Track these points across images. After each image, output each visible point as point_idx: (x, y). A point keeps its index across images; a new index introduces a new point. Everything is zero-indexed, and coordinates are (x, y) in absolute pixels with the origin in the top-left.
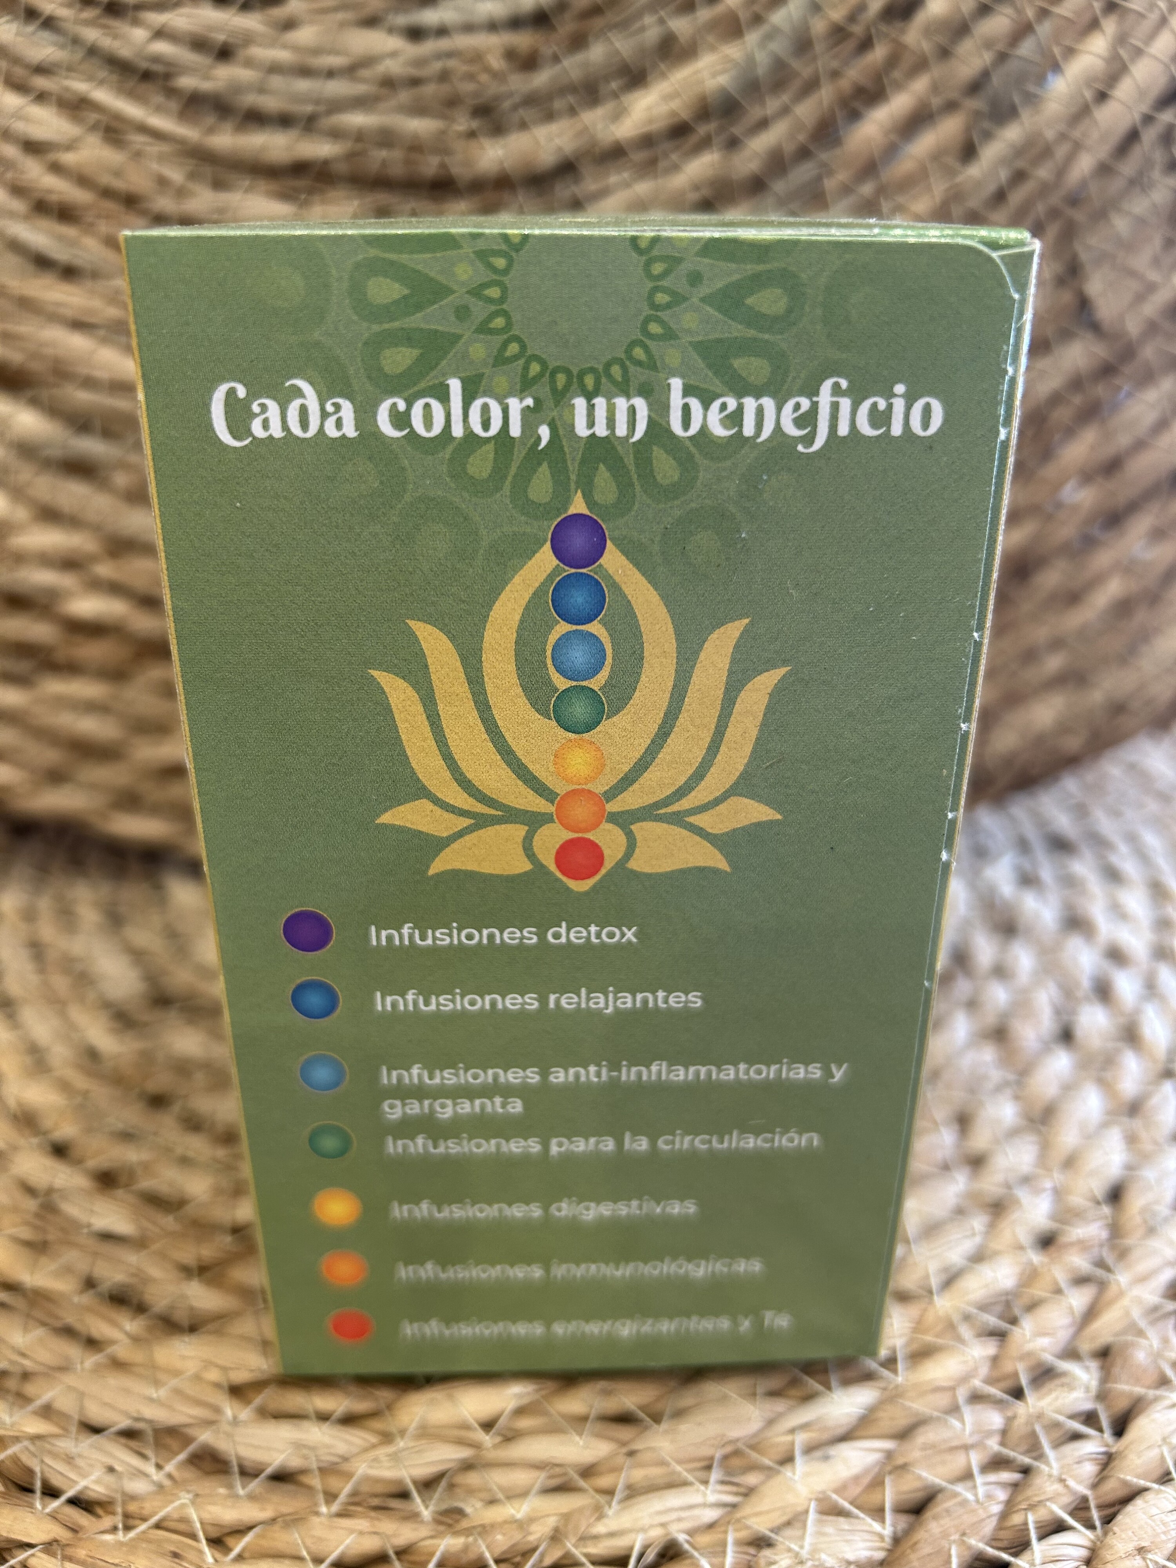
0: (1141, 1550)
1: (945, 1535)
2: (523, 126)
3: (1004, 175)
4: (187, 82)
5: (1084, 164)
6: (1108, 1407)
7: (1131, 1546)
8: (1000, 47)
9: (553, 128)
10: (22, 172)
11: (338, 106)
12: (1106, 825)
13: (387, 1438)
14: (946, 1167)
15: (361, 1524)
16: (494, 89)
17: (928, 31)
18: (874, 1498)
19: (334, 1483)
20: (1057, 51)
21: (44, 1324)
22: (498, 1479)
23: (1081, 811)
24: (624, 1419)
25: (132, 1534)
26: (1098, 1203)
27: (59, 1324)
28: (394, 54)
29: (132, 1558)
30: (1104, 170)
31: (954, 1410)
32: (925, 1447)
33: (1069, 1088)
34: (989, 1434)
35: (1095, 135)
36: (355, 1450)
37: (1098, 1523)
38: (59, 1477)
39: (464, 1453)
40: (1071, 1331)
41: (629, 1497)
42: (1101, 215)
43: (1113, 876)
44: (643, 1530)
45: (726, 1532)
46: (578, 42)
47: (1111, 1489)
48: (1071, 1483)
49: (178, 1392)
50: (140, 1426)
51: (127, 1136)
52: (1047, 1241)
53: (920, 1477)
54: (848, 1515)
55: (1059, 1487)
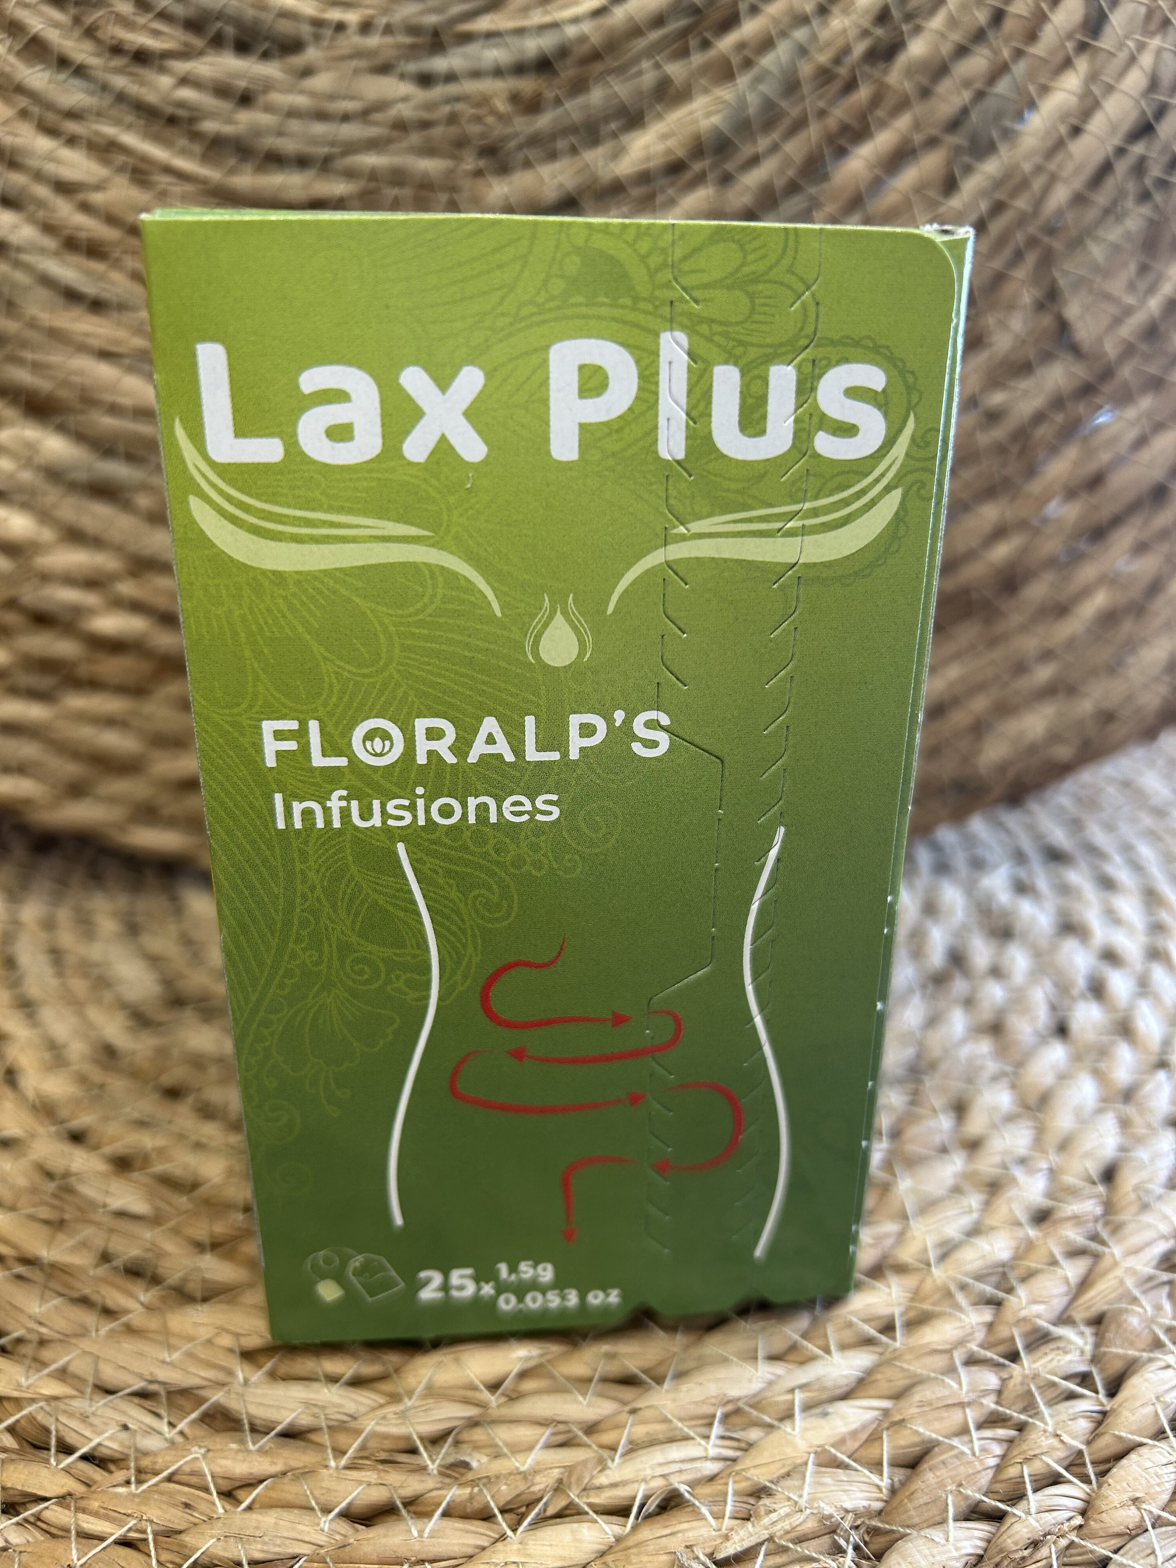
0: (1135, 1501)
1: (942, 1485)
2: (528, 164)
3: (984, 206)
4: (210, 126)
5: (1060, 195)
6: (1102, 1371)
7: (1125, 1497)
8: (978, 85)
9: (557, 166)
10: (54, 211)
11: (352, 147)
12: (1099, 837)
13: (395, 1398)
14: (944, 1150)
15: (370, 1476)
16: (499, 130)
17: (909, 72)
18: (872, 1452)
19: (342, 1439)
20: (1032, 89)
21: (61, 1295)
22: (503, 1435)
23: (1076, 825)
24: (628, 1381)
25: (144, 1487)
26: (1094, 1183)
27: (76, 1295)
28: (405, 99)
29: (144, 1509)
30: (1079, 200)
31: (951, 1370)
32: (921, 1404)
33: (1063, 1077)
34: (985, 1393)
35: (1070, 167)
36: (363, 1409)
37: (1093, 1477)
38: (73, 1435)
39: (471, 1412)
40: (1065, 1300)
41: (631, 1451)
42: (1077, 243)
43: (1107, 884)
44: (644, 1480)
45: (727, 1484)
46: (579, 87)
47: (1106, 1444)
48: (1066, 1438)
49: (190, 1355)
50: (154, 1387)
51: (142, 1124)
52: (1042, 1217)
53: (917, 1432)
54: (847, 1467)
55: (1054, 1442)
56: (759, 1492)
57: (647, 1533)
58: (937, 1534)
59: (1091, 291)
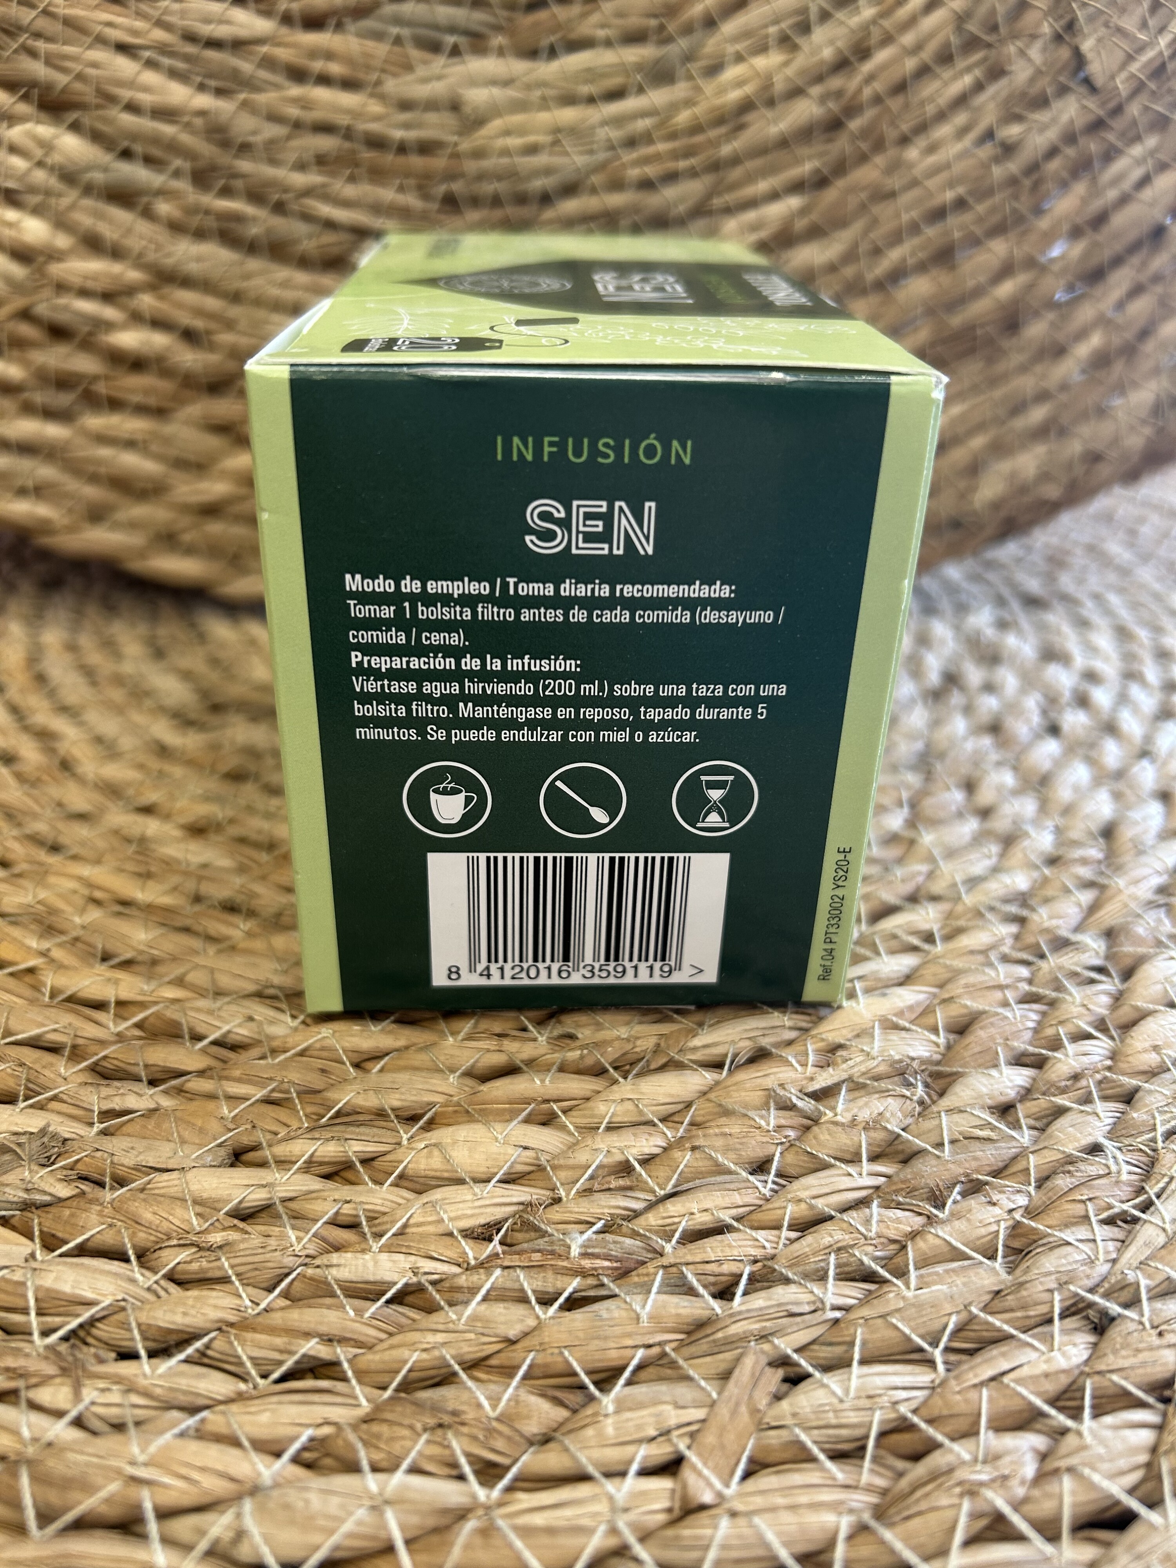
0: (1156, 1048)
1: (992, 1039)
6: (1116, 963)
7: (1147, 1045)
12: (1072, 588)
14: (959, 814)
15: (488, 1045)
18: (928, 1020)
21: (164, 925)
23: (1049, 578)
25: (281, 1059)
26: (1096, 838)
27: (176, 925)
29: (284, 1073)
31: (990, 964)
32: (967, 986)
33: (1059, 764)
34: (1019, 980)
37: (1116, 1035)
38: (204, 1024)
40: (1081, 917)
43: (1083, 624)
44: (734, 1042)
45: (806, 1045)
47: (1125, 1013)
48: (1092, 1008)
50: (270, 989)
52: (1053, 861)
53: (966, 1006)
54: (908, 1030)
55: (1083, 1010)
56: (835, 1048)
57: (742, 1076)
58: (994, 1072)
59: (1106, 25)
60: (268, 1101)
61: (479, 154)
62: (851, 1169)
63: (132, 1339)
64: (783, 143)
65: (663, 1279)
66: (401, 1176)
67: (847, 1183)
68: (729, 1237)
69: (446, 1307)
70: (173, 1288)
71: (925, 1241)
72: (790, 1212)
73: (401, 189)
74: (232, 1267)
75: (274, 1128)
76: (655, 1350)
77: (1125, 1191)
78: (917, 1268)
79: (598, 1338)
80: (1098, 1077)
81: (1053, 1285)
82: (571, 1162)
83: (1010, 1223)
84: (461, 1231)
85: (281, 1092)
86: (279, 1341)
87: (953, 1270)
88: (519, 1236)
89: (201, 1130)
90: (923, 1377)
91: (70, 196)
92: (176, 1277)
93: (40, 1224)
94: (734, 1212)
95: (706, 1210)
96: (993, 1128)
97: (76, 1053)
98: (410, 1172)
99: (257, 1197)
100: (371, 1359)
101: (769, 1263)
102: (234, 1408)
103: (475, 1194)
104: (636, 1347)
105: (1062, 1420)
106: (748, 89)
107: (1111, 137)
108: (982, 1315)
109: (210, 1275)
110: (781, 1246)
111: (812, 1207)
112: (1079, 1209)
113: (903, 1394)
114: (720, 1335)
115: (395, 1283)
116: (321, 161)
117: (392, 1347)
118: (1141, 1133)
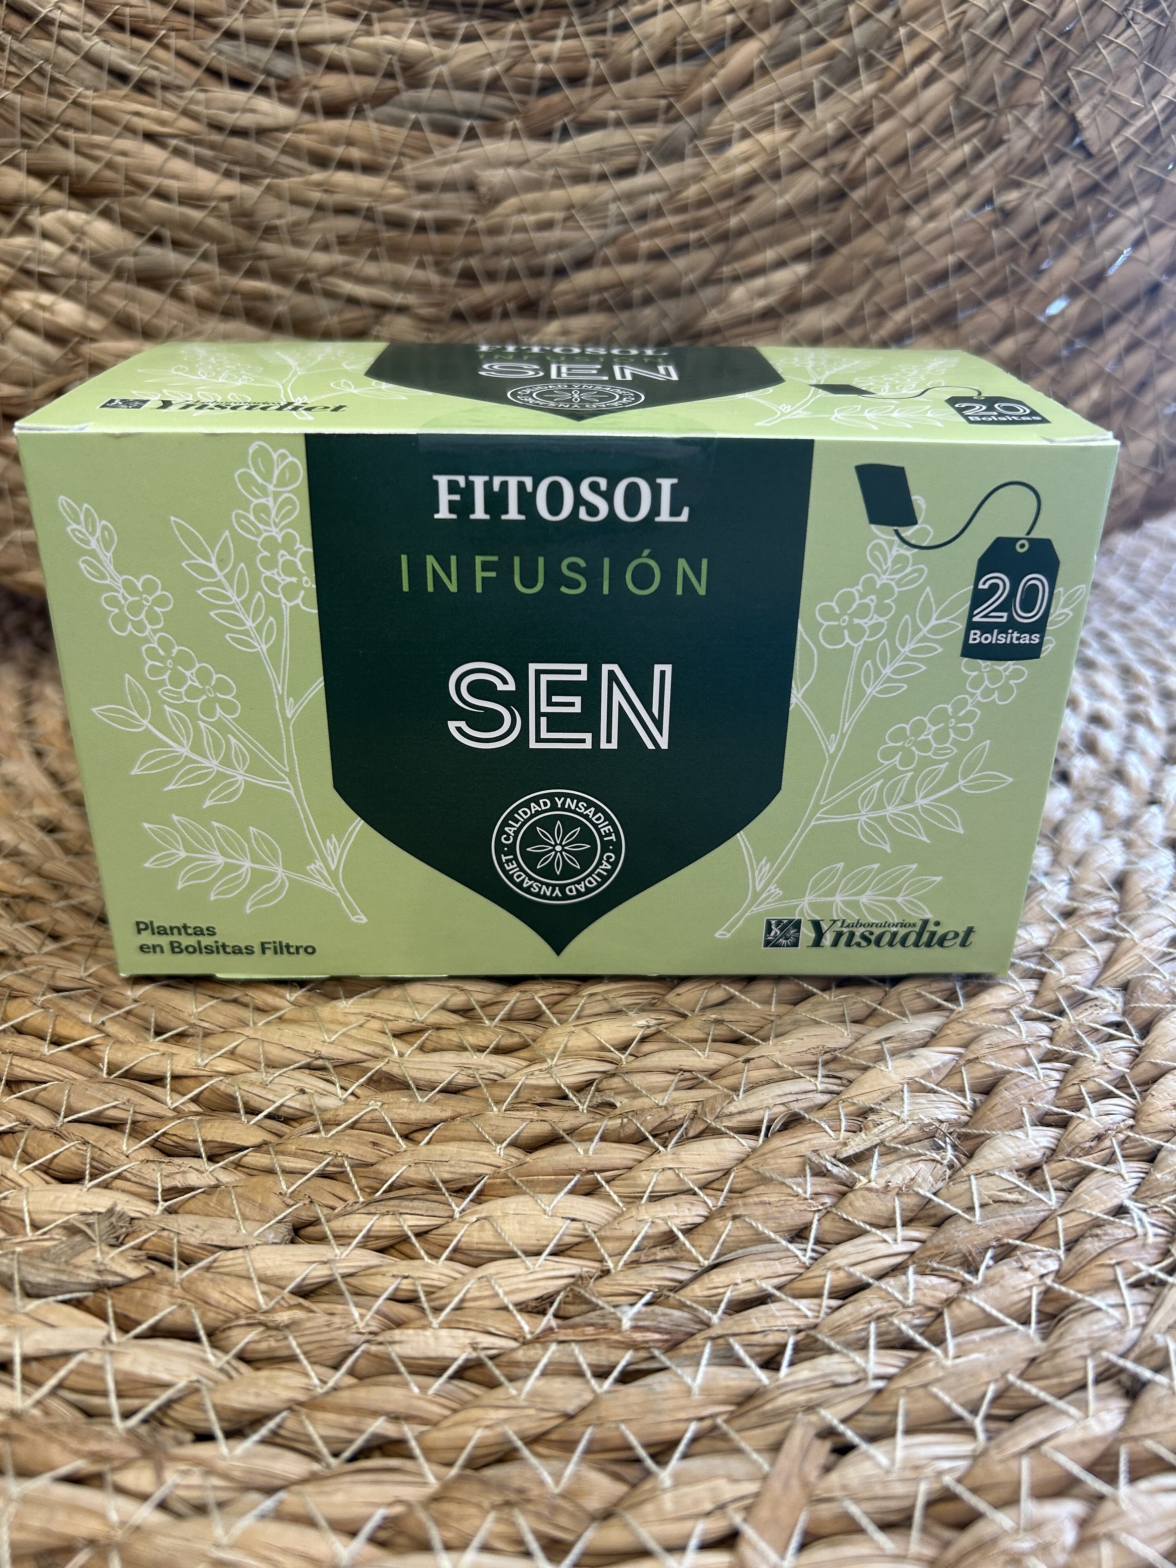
1: (1017, 1100)
13: (537, 1060)
15: (531, 1115)
18: (955, 1081)
22: (639, 1081)
25: (333, 1132)
26: (1109, 889)
29: (338, 1147)
31: (1013, 1023)
32: (991, 1046)
33: (1070, 812)
34: (1041, 1038)
36: (510, 1069)
37: (1137, 1093)
38: (258, 1098)
39: (607, 1067)
40: (1096, 972)
41: (752, 1088)
42: (1091, 46)
43: (1088, 665)
44: (768, 1107)
45: (838, 1109)
47: (1144, 1070)
48: (1112, 1065)
50: (321, 1061)
52: (1068, 914)
53: (991, 1067)
54: (935, 1092)
55: (1104, 1068)
56: (864, 1113)
57: (777, 1142)
58: (1019, 1134)
59: (1102, 92)
60: (323, 1175)
61: (495, 231)
62: (886, 1236)
63: (207, 1420)
64: (789, 214)
65: (713, 1351)
66: (456, 1250)
67: (883, 1249)
68: (772, 1307)
69: (506, 1383)
70: (243, 1368)
71: (961, 1307)
72: (830, 1280)
73: (421, 265)
74: (300, 1345)
75: (331, 1203)
76: (707, 1423)
77: (1152, 1254)
78: (955, 1336)
79: (652, 1411)
80: (1121, 1136)
81: (1086, 1352)
82: (618, 1233)
83: (1042, 1288)
84: (516, 1305)
85: (335, 1165)
86: (348, 1420)
87: (990, 1338)
88: (572, 1309)
89: (262, 1207)
90: (963, 1446)
91: (103, 280)
92: (248, 1355)
93: (113, 1305)
94: (776, 1281)
95: (749, 1280)
96: (1022, 1192)
97: (137, 1130)
98: (463, 1245)
99: (319, 1273)
100: (438, 1437)
101: (812, 1332)
102: (309, 1488)
103: (527, 1268)
104: (689, 1420)
105: (1098, 1485)
106: (754, 164)
107: (1107, 200)
108: (1019, 1383)
109: (279, 1353)
110: (822, 1315)
111: (850, 1275)
112: (1107, 1274)
113: (946, 1465)
114: (768, 1407)
115: (455, 1359)
116: (343, 241)
117: (457, 1424)
118: (1165, 1194)
